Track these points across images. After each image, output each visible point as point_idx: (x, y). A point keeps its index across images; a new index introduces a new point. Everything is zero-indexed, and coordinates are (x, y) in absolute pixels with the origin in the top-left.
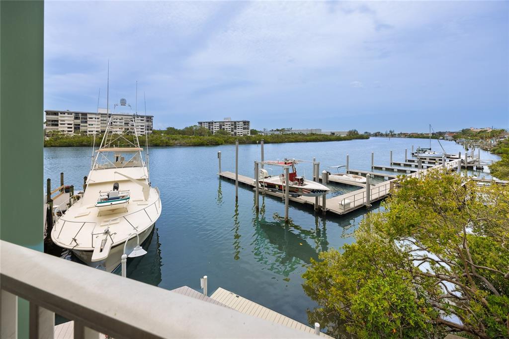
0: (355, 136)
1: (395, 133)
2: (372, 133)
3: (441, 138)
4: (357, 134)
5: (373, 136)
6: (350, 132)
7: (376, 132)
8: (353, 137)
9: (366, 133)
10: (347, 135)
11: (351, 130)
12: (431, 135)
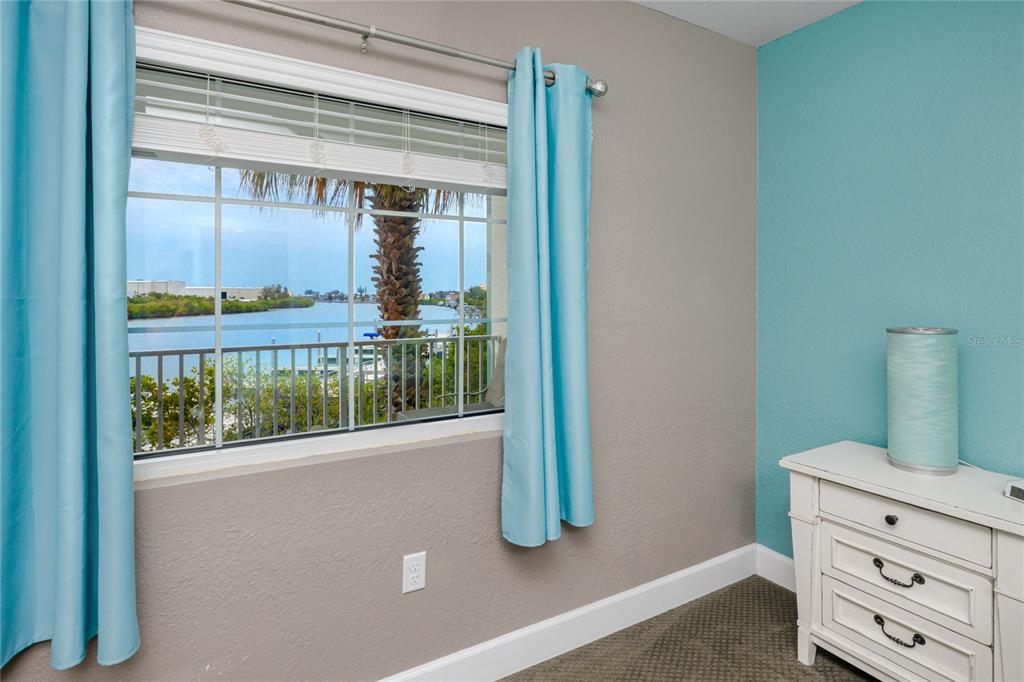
0: (278, 302)
1: (368, 293)
2: (322, 293)
3: (441, 303)
4: (286, 295)
5: (325, 300)
6: (267, 293)
7: (333, 290)
8: (273, 302)
9: (310, 292)
10: (259, 298)
11: (269, 285)
12: (429, 297)
